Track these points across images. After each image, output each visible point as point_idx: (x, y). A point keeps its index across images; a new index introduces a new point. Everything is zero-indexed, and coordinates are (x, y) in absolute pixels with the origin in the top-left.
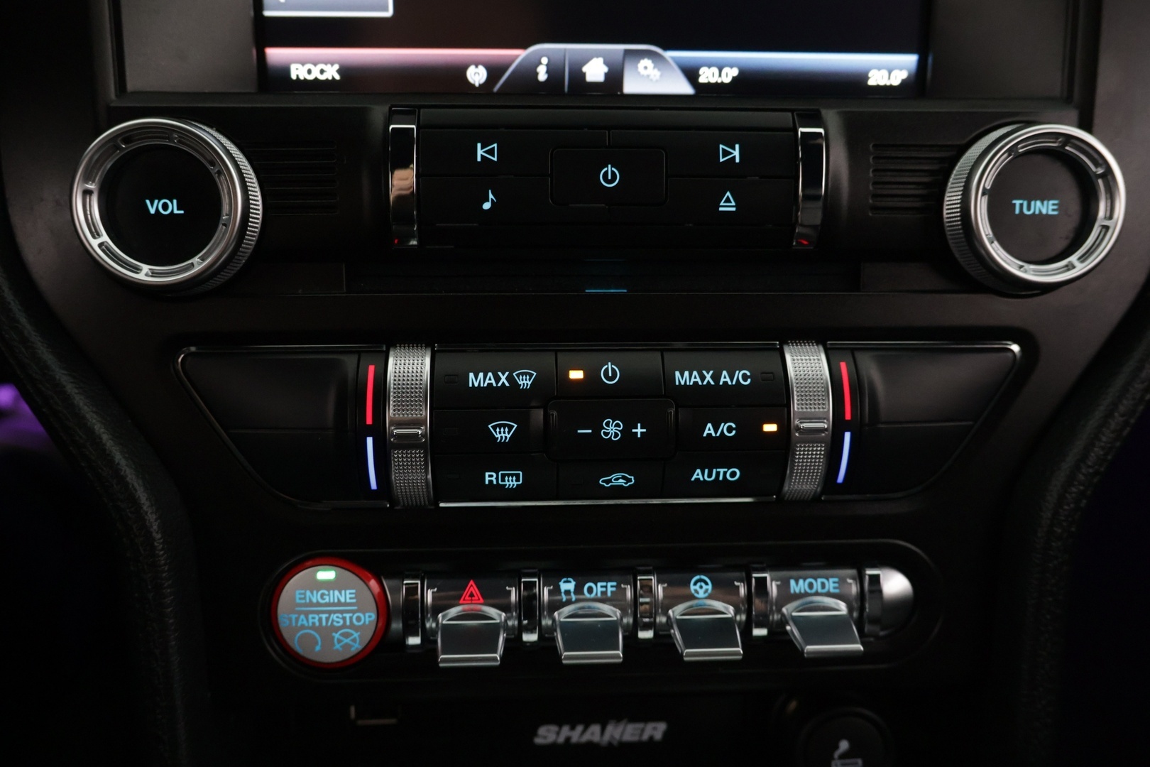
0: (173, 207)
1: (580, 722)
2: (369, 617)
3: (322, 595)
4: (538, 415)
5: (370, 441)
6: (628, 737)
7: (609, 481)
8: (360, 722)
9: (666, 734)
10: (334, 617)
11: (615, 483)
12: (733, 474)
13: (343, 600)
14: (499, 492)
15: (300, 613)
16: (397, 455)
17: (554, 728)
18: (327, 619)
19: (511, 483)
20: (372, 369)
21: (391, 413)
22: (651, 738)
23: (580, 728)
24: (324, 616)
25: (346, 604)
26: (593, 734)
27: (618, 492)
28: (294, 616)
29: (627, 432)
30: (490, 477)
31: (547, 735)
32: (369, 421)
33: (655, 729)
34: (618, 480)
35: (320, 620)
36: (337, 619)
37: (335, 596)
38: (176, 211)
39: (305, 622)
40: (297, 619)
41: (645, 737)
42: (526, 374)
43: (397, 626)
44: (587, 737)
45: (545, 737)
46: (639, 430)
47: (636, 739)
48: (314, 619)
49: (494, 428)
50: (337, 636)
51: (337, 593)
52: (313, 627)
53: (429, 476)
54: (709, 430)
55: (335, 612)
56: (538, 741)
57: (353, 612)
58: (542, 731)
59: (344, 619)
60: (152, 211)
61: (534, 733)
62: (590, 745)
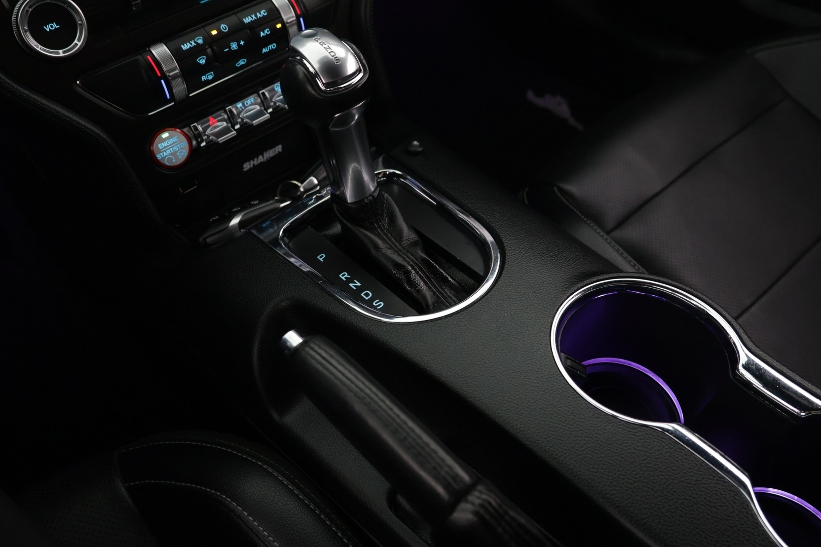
0: (55, 26)
1: (255, 157)
2: (185, 144)
3: (167, 142)
4: (209, 50)
5: (162, 81)
6: (272, 155)
7: (239, 64)
8: (185, 192)
9: (282, 148)
10: (174, 148)
11: (241, 64)
12: (274, 46)
13: (174, 141)
14: (208, 82)
15: (163, 152)
16: (174, 83)
17: (248, 163)
18: (173, 150)
19: (210, 77)
20: (149, 57)
21: (165, 69)
22: (279, 152)
23: (256, 159)
24: (171, 149)
25: (176, 142)
26: (261, 159)
27: (242, 67)
28: (161, 154)
29: (239, 45)
30: (204, 78)
31: (247, 166)
32: (159, 75)
33: (278, 148)
34: (242, 62)
35: (171, 151)
36: (176, 148)
37: (171, 141)
38: (57, 27)
39: (166, 154)
40: (163, 154)
41: (277, 152)
42: (199, 39)
43: (194, 143)
44: (259, 161)
45: (246, 168)
46: (242, 43)
47: (274, 154)
48: (168, 152)
49: (199, 60)
50: (178, 154)
51: (172, 140)
52: (170, 154)
53: (185, 86)
54: (262, 34)
55: (174, 146)
56: (245, 170)
57: (179, 144)
58: (245, 166)
59: (178, 147)
60: (48, 30)
61: (243, 168)
62: (261, 163)
